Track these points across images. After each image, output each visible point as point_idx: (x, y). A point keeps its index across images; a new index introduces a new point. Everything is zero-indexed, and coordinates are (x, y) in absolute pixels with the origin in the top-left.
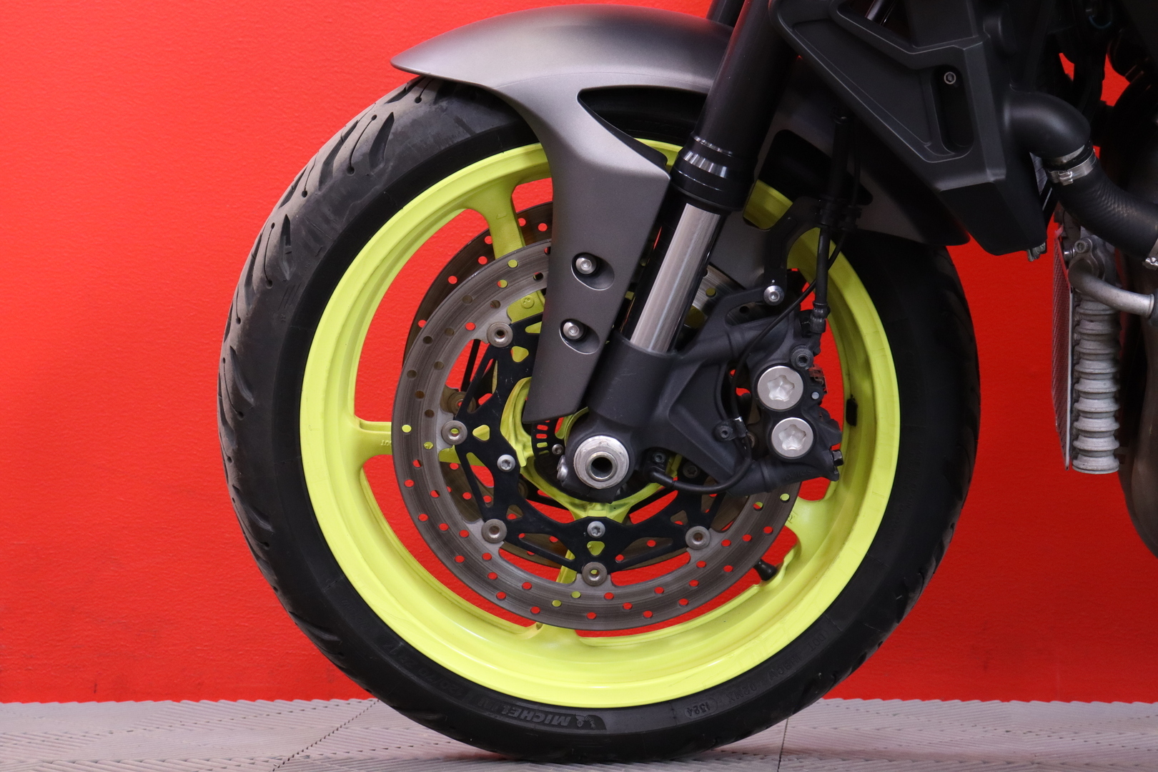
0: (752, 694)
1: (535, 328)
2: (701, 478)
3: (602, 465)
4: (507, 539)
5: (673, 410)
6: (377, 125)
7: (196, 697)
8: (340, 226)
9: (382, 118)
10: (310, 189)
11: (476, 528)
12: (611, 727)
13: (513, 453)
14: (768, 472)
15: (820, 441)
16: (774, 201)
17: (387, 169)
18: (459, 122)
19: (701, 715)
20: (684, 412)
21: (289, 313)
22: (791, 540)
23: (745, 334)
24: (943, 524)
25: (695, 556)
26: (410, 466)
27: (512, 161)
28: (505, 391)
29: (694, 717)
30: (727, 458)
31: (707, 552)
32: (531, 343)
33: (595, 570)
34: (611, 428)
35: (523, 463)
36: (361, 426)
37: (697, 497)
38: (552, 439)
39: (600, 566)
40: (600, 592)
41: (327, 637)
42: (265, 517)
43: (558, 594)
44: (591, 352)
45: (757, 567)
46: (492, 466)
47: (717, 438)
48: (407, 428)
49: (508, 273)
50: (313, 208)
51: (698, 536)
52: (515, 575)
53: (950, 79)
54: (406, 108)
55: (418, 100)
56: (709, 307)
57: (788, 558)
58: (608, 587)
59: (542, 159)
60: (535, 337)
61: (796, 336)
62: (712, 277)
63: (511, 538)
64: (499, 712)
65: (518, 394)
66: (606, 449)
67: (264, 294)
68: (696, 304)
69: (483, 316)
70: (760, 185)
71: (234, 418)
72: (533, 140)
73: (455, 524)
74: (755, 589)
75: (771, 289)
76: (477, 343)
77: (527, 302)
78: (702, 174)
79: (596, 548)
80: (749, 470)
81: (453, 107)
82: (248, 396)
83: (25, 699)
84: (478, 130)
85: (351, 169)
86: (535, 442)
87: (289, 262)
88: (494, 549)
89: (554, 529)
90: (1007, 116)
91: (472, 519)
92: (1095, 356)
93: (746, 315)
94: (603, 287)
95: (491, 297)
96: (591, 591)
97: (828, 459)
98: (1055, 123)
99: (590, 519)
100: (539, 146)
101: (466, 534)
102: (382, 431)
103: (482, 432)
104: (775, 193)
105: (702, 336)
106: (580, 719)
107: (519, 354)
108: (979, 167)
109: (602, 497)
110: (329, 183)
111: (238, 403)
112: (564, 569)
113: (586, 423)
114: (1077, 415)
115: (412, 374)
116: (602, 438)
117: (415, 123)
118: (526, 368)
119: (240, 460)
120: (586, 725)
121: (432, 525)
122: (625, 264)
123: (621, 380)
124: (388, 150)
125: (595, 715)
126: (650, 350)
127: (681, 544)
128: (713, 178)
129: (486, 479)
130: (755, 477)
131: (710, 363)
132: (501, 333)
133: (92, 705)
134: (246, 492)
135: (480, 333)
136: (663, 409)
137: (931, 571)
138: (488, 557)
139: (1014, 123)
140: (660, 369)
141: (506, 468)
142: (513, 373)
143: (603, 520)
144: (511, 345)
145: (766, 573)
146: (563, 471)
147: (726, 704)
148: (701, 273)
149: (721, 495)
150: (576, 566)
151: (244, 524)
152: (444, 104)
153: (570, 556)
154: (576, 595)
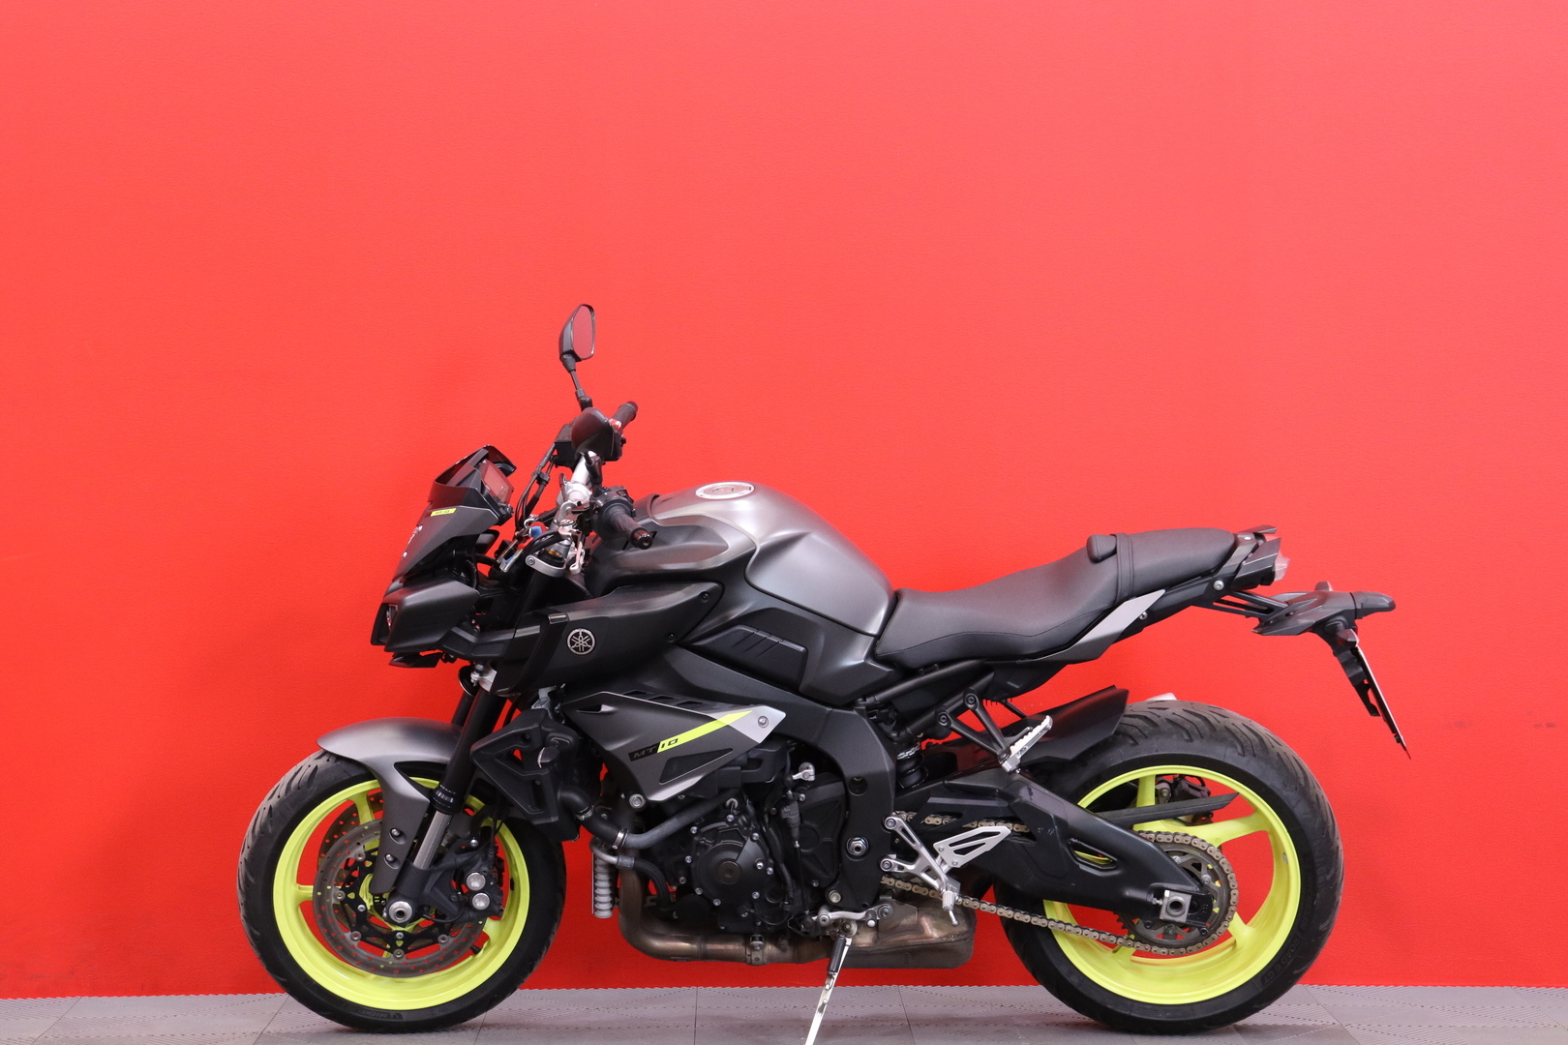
0: (467, 1004)
1: (376, 853)
2: (444, 917)
3: (401, 914)
4: (362, 940)
5: (432, 889)
6: (310, 770)
7: (197, 993)
8: (293, 812)
9: (313, 767)
10: (281, 796)
11: (348, 935)
12: (405, 1018)
13: (364, 904)
14: (471, 914)
15: (492, 901)
16: (476, 802)
17: (314, 788)
18: (345, 771)
19: (445, 1013)
20: (437, 890)
21: (271, 846)
22: (486, 937)
23: (462, 859)
24: (549, 932)
25: (442, 947)
26: (320, 909)
27: (366, 786)
28: (362, 879)
29: (442, 1014)
30: (455, 908)
31: (447, 945)
32: (373, 859)
33: (399, 953)
34: (405, 898)
35: (369, 908)
36: (300, 888)
37: (443, 924)
38: (381, 899)
39: (401, 951)
40: (401, 961)
41: (282, 979)
42: (257, 929)
43: (383, 963)
44: (396, 867)
45: (471, 948)
46: (356, 909)
47: (451, 900)
48: (319, 894)
49: (365, 831)
50: (282, 803)
51: (443, 939)
52: (364, 954)
53: (538, 783)
54: (322, 763)
55: (328, 760)
56: (448, 846)
57: (485, 945)
58: (404, 960)
59: (378, 786)
60: (375, 857)
61: (483, 860)
62: (450, 834)
63: (363, 939)
64: (356, 1011)
65: (368, 879)
66: (403, 907)
67: (260, 838)
68: (443, 844)
69: (353, 849)
70: (470, 796)
71: (245, 888)
72: (374, 778)
73: (339, 933)
74: (471, 957)
75: (474, 841)
76: (348, 860)
77: (372, 844)
78: (443, 801)
79: (400, 944)
80: (464, 913)
81: (343, 765)
82: (252, 880)
83: (110, 994)
84: (353, 775)
85: (299, 788)
86: (374, 899)
87: (271, 824)
88: (355, 944)
89: (381, 935)
90: (559, 795)
91: (347, 932)
92: (602, 873)
93: (461, 852)
94: (401, 842)
95: (357, 840)
96: (397, 961)
97: (496, 908)
98: (577, 799)
99: (397, 932)
100: (376, 781)
101: (344, 937)
102: (308, 891)
103: (352, 896)
104: (475, 799)
105: (444, 860)
106: (392, 1015)
107: (369, 864)
108: (548, 816)
109: (403, 925)
110: (289, 794)
111: (247, 881)
112: (386, 953)
113: (395, 895)
114: (596, 895)
115: (322, 871)
116: (402, 902)
117: (327, 771)
118: (370, 870)
119: (247, 905)
120: (394, 1017)
121: (329, 933)
122: (412, 832)
123: (409, 881)
124: (315, 782)
125: (398, 1013)
126: (422, 868)
127: (436, 942)
128: (448, 803)
129: (353, 914)
130: (466, 916)
131: (447, 870)
132: (360, 855)
133: (144, 998)
134: (248, 918)
135: (352, 856)
136: (427, 890)
137: (544, 952)
138: (353, 947)
139: (561, 798)
140: (425, 875)
141: (361, 910)
142: (365, 871)
143: (403, 932)
144: (365, 860)
145: (475, 951)
146: (385, 914)
147: (455, 1009)
148: (446, 832)
149: (452, 924)
150: (391, 951)
151: (247, 931)
152: (339, 763)
153: (388, 946)
154: (391, 963)
